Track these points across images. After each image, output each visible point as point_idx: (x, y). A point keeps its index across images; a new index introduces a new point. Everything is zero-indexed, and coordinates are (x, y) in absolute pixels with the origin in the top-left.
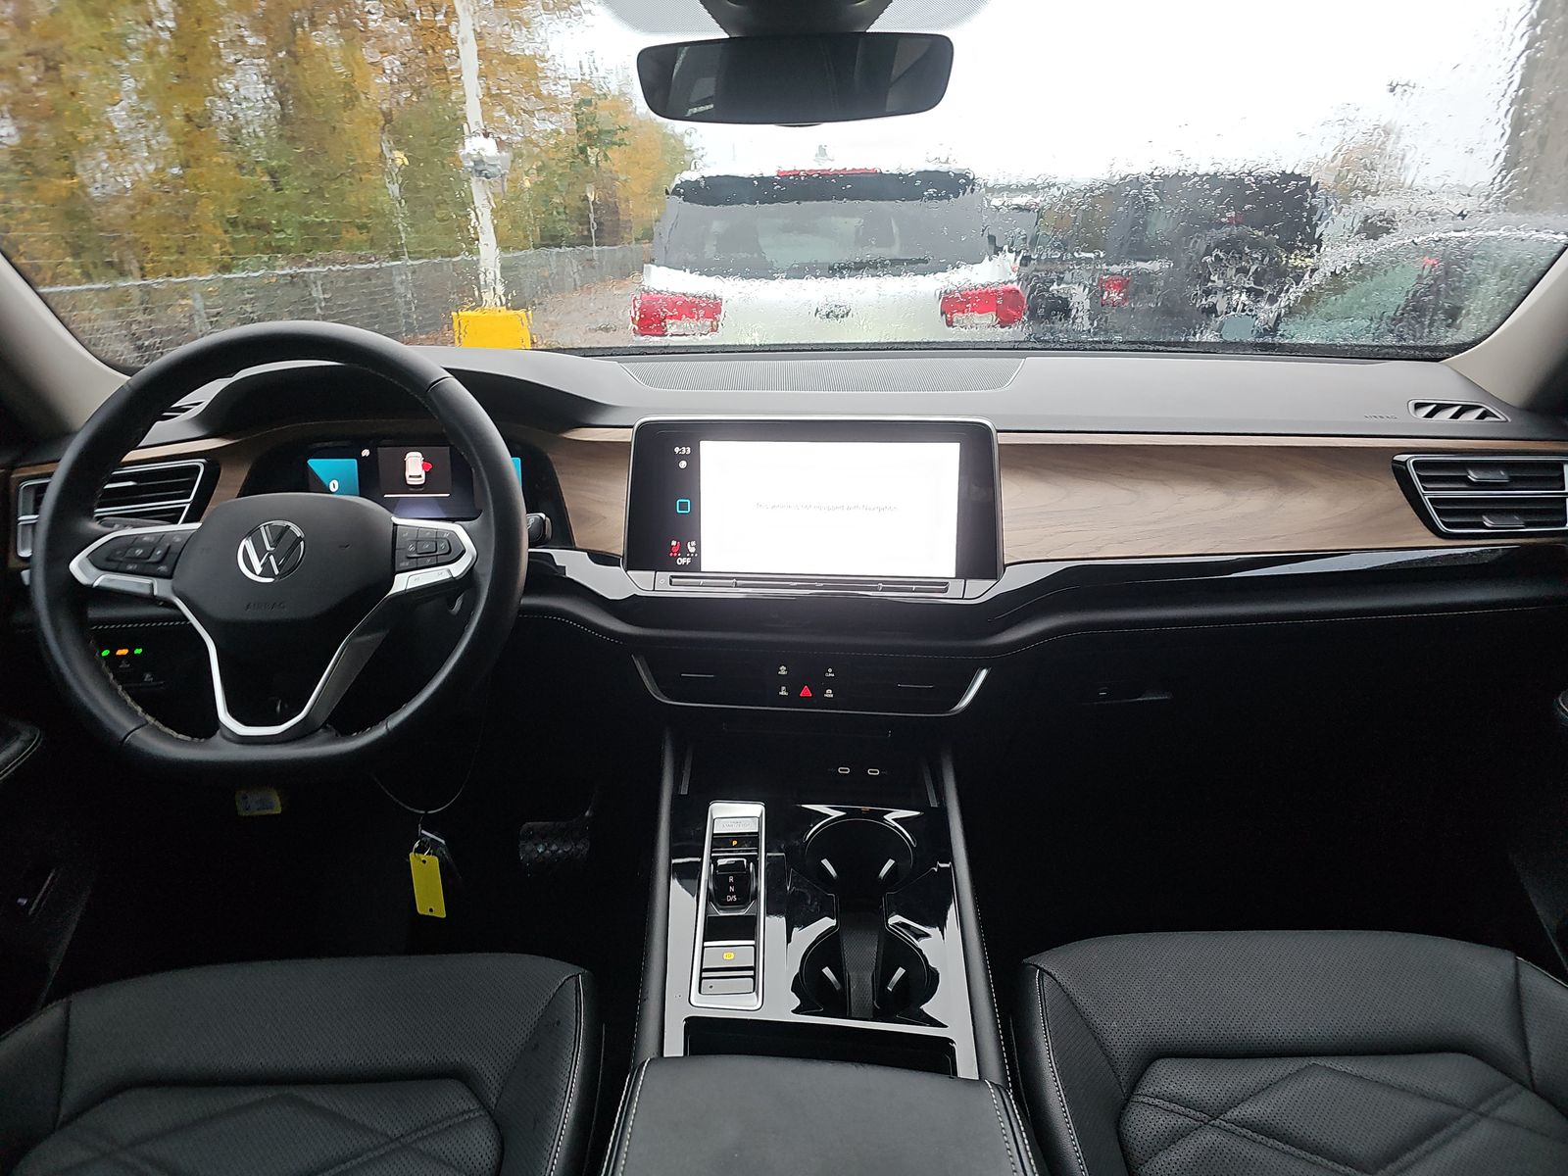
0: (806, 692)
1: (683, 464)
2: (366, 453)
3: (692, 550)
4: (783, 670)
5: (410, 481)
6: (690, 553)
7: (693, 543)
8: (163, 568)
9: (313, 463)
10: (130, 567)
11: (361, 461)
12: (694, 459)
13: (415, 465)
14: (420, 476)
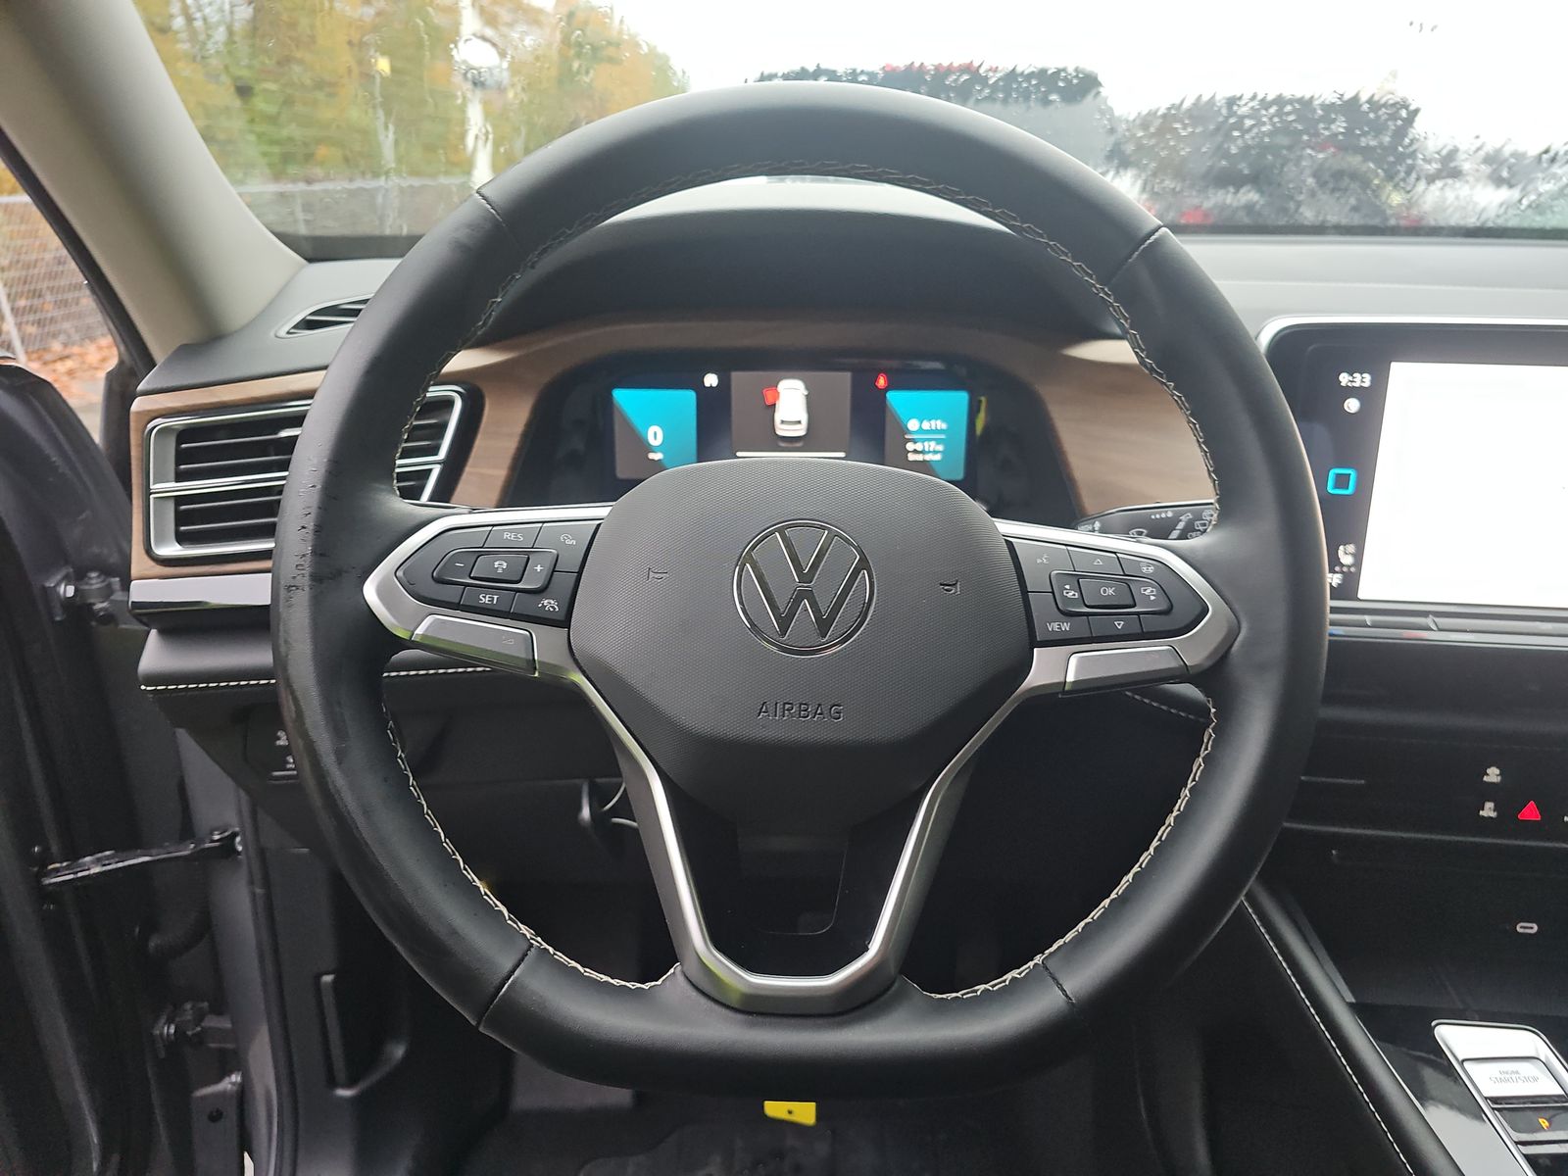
0: (1531, 812)
1: (1352, 405)
2: (711, 380)
3: (1347, 560)
4: (1493, 775)
5: (783, 431)
6: (1342, 565)
7: (1351, 548)
8: (549, 604)
9: (623, 397)
10: (485, 599)
11: (704, 394)
12: (1374, 398)
13: (791, 401)
14: (799, 422)
